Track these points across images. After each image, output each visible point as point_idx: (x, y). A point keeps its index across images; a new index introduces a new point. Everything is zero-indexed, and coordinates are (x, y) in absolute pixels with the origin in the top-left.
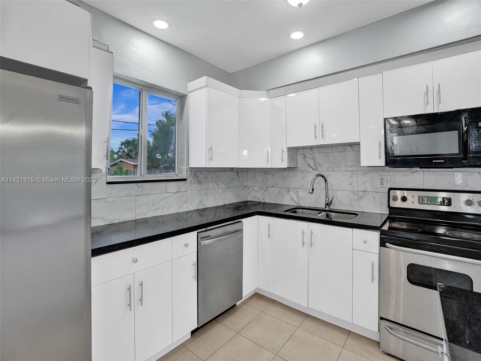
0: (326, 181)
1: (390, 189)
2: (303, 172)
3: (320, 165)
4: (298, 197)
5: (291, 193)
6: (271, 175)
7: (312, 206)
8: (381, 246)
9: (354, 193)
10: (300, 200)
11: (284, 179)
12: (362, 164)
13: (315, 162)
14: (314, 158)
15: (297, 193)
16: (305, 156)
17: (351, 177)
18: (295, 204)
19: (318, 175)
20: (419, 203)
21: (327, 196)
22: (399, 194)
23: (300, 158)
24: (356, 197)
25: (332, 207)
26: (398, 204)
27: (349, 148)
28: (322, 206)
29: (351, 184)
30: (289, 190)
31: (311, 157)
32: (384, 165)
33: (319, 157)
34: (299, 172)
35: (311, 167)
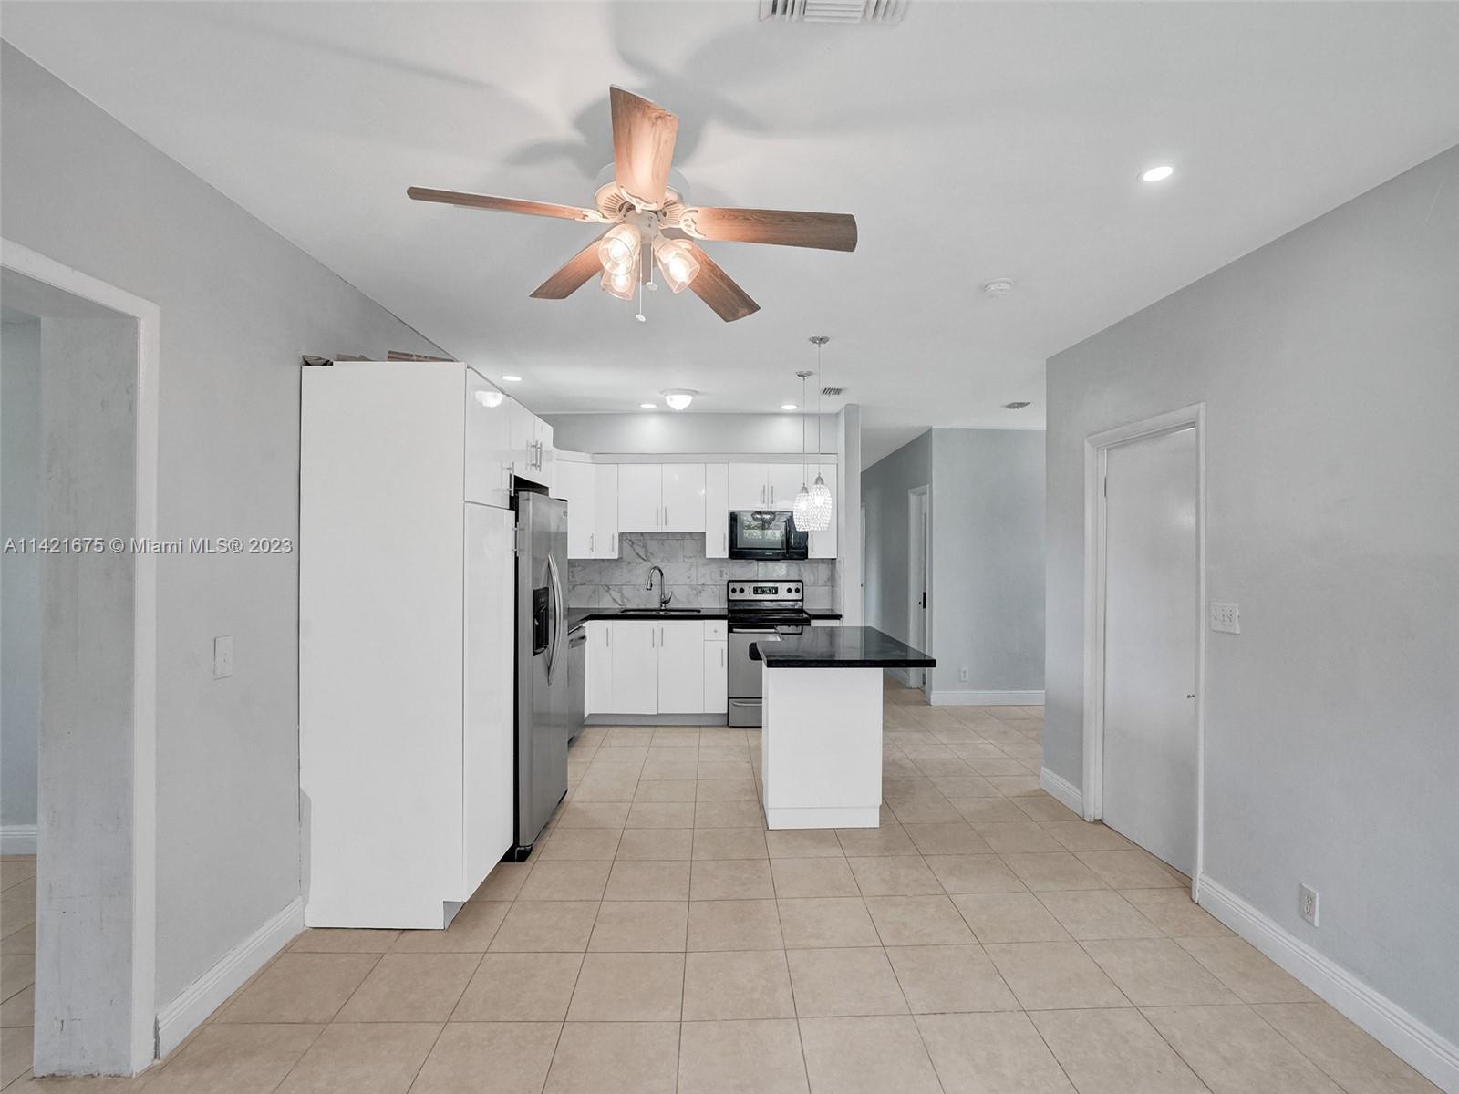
0: (662, 575)
1: (729, 582)
2: (629, 563)
3: (652, 554)
4: (622, 596)
5: (612, 592)
6: (580, 568)
7: (642, 607)
8: (729, 632)
9: (693, 588)
10: (625, 600)
11: (600, 573)
12: (707, 556)
13: (646, 551)
14: (644, 546)
15: (620, 592)
16: (633, 543)
17: (690, 569)
18: (617, 606)
19: (655, 568)
20: (755, 593)
21: (663, 593)
22: (738, 586)
23: (626, 545)
24: (695, 592)
25: (668, 606)
26: (737, 596)
27: (688, 537)
28: (657, 606)
29: (689, 578)
30: (609, 589)
31: (641, 544)
32: (727, 557)
33: (653, 545)
34: (623, 564)
35: (640, 557)
